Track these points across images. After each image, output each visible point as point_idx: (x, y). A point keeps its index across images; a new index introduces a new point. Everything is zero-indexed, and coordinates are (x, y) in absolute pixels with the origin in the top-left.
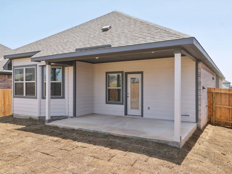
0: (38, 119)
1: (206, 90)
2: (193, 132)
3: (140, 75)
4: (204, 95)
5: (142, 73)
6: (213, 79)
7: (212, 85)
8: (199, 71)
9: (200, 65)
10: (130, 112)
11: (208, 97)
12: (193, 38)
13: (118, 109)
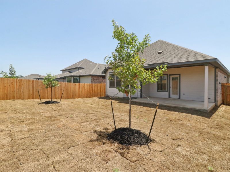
0: (123, 98)
1: (221, 84)
2: (213, 107)
3: (179, 76)
4: (219, 87)
5: (180, 75)
6: (225, 77)
7: (224, 81)
8: (217, 73)
9: (218, 70)
10: (172, 96)
11: (222, 88)
12: (216, 59)
13: (165, 94)
